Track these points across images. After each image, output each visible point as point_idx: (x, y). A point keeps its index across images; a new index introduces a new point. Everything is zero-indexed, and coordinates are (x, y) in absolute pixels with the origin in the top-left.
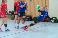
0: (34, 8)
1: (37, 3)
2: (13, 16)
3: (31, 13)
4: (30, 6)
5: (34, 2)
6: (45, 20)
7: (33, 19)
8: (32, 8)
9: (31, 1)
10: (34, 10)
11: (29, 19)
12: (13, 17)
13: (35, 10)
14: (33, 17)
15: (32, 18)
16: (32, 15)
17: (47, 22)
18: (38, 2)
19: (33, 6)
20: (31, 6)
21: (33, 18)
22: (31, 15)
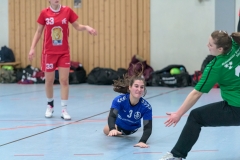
1: (101, 8)
2: (6, 67)
3: (80, 50)
7: (91, 78)
9: (77, 1)
11: (75, 78)
12: (7, 73)
13: (96, 40)
14: (89, 69)
15: (84, 72)
16: (85, 58)
18: (107, 4)
21: (88, 73)
22: (81, 61)
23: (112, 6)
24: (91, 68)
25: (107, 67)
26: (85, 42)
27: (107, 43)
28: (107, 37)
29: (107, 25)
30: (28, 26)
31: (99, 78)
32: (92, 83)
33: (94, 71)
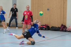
0: (51, 17)
1: (54, 11)
3: (48, 22)
4: (47, 15)
5: (52, 11)
6: (63, 30)
7: (51, 29)
8: (50, 17)
9: (48, 10)
10: (51, 20)
11: (47, 29)
13: (53, 19)
16: (50, 24)
17: (65, 31)
18: (56, 10)
19: (50, 15)
20: (49, 15)
22: (48, 25)
23: (57, 11)
24: (51, 26)
25: (55, 26)
26: (50, 20)
27: (55, 20)
28: (55, 19)
29: (55, 16)
30: (36, 15)
31: (53, 29)
32: (51, 30)
33: (52, 27)
